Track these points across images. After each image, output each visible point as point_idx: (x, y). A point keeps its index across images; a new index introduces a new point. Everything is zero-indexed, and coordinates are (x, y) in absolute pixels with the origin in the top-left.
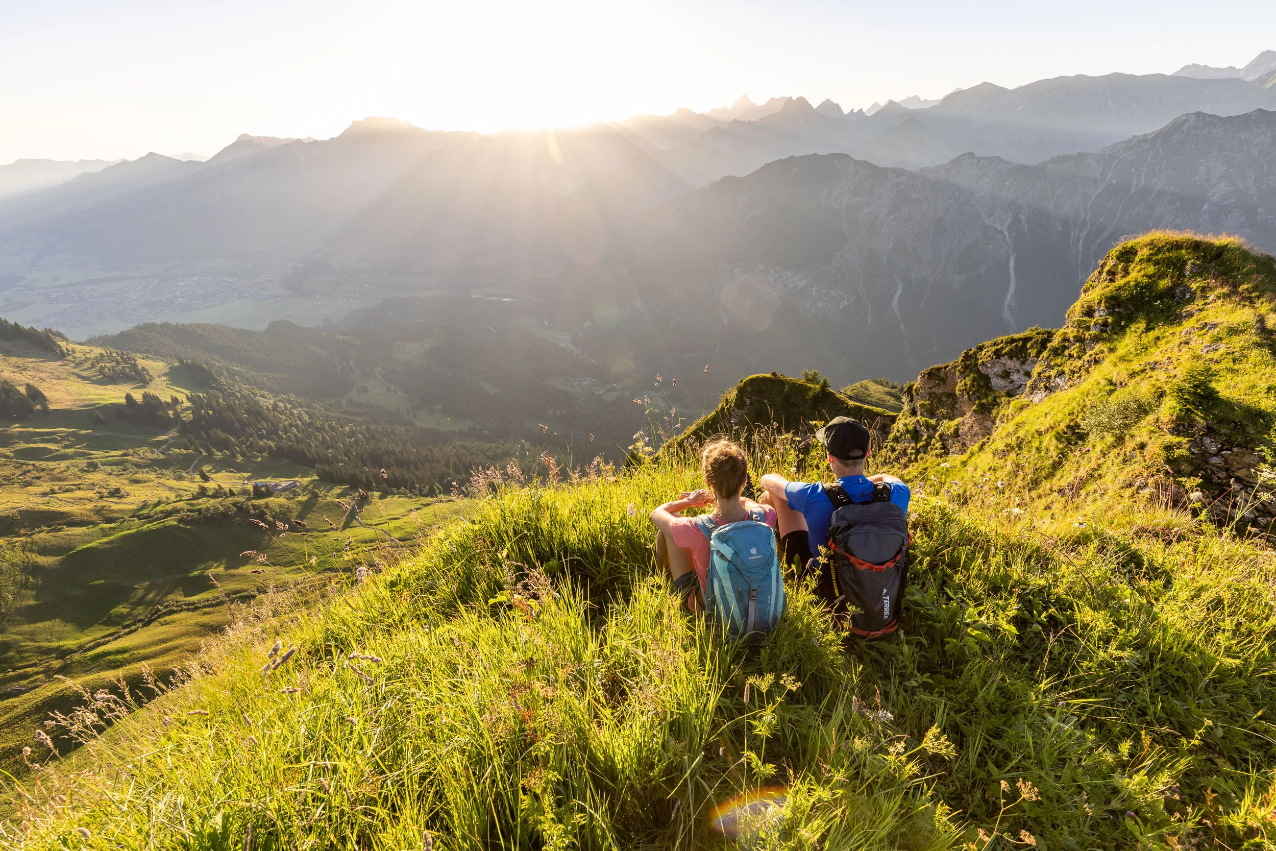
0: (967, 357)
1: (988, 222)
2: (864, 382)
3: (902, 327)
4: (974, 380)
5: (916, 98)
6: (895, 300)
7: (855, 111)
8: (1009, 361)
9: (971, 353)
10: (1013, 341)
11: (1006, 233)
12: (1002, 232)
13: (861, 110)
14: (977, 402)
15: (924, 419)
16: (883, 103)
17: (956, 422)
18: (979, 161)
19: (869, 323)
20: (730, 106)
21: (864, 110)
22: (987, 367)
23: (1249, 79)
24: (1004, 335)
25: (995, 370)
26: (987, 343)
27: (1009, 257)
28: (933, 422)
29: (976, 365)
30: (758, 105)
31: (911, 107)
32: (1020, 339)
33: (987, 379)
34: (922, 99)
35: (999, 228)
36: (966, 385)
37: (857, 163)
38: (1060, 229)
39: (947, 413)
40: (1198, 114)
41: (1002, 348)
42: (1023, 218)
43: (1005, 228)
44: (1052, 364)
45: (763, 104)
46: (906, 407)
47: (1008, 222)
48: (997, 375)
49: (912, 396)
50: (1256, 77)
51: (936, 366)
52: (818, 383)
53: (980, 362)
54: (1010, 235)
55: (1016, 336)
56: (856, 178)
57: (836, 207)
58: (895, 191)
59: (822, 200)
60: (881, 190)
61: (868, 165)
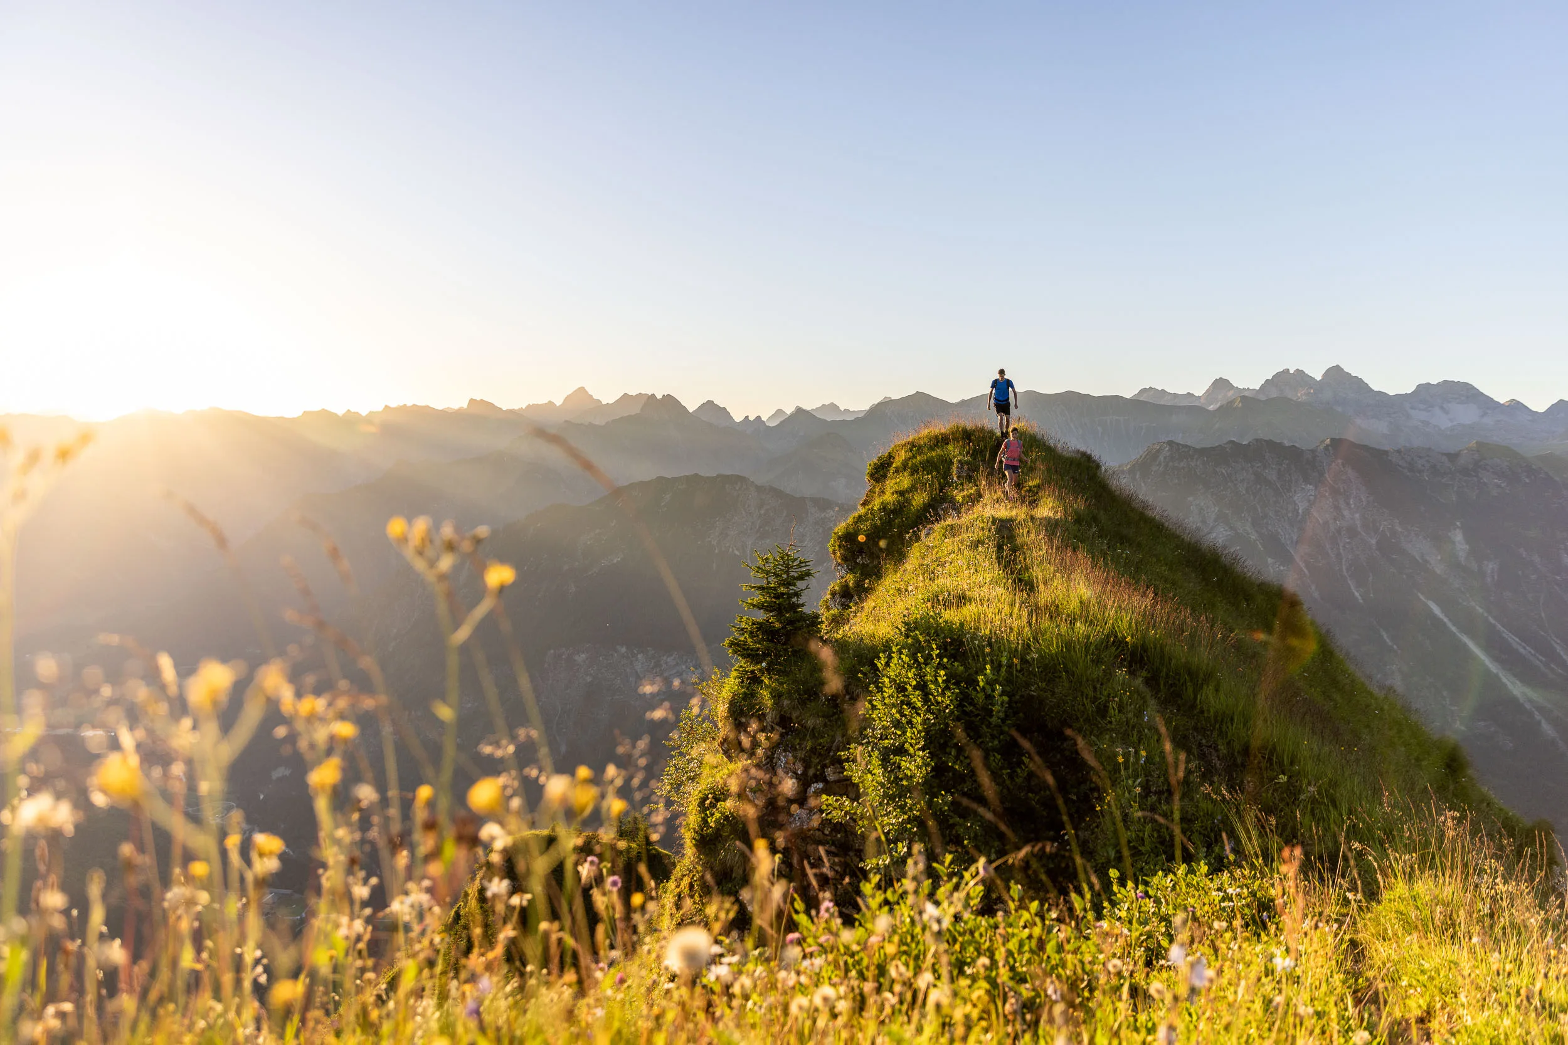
5: (833, 407)
7: (751, 418)
13: (759, 418)
16: (789, 410)
20: (558, 402)
21: (764, 419)
23: (1211, 408)
30: (604, 403)
31: (829, 418)
34: (842, 409)
37: (759, 489)
40: (1171, 443)
45: (611, 401)
50: (1218, 405)
56: (762, 512)
57: (737, 553)
58: (821, 530)
59: (714, 543)
60: (801, 530)
61: (777, 493)
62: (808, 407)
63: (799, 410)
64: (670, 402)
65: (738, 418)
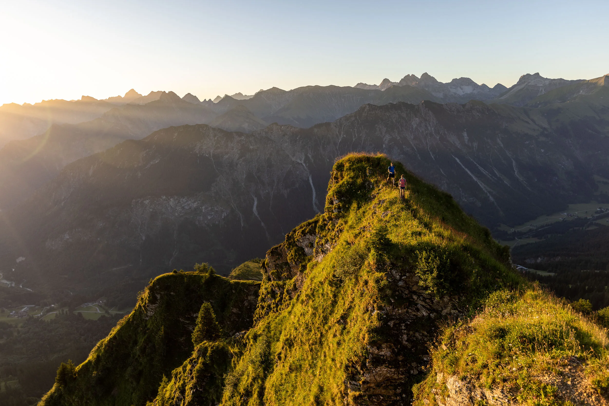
0: (289, 238)
1: (293, 159)
2: (246, 263)
3: (263, 224)
4: (296, 251)
5: (240, 94)
6: (255, 208)
8: (311, 237)
9: (290, 235)
10: (309, 224)
11: (304, 164)
12: (301, 164)
14: (300, 264)
15: (275, 282)
16: (222, 96)
17: (293, 280)
18: (281, 127)
19: (242, 225)
20: (123, 96)
22: (301, 242)
24: (304, 222)
25: (305, 243)
26: (297, 228)
27: (308, 178)
28: (281, 283)
29: (294, 242)
30: (143, 95)
31: (239, 99)
32: (313, 222)
33: (302, 249)
35: (300, 162)
36: (292, 255)
37: (214, 129)
38: (328, 160)
39: (287, 275)
40: (369, 104)
41: (305, 229)
42: (310, 156)
43: (302, 162)
44: (321, 236)
45: (146, 95)
46: (264, 277)
47: (303, 159)
48: (307, 246)
49: (266, 269)
50: (385, 89)
51: (275, 247)
52: (207, 272)
53: (296, 239)
54: (306, 165)
55: (310, 221)
56: (216, 138)
57: (207, 156)
58: (240, 145)
59: (197, 152)
60: (232, 145)
61: (221, 130)
62: (230, 94)
63: (226, 96)
64: (172, 94)
65: (202, 100)
